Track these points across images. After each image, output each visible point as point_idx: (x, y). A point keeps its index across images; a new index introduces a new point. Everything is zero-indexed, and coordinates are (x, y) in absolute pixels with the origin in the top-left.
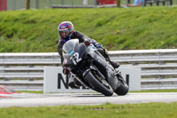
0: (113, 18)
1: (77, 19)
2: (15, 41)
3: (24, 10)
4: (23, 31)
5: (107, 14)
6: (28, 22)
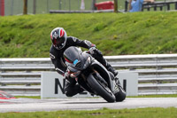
1: (74, 24)
2: (13, 46)
6: (25, 27)
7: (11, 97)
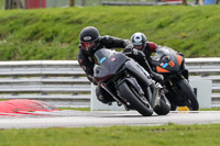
0: (178, 18)
1: (133, 19)
2: (56, 45)
3: (66, 8)
4: (66, 34)
5: (170, 13)
6: (72, 22)
7: (53, 109)
